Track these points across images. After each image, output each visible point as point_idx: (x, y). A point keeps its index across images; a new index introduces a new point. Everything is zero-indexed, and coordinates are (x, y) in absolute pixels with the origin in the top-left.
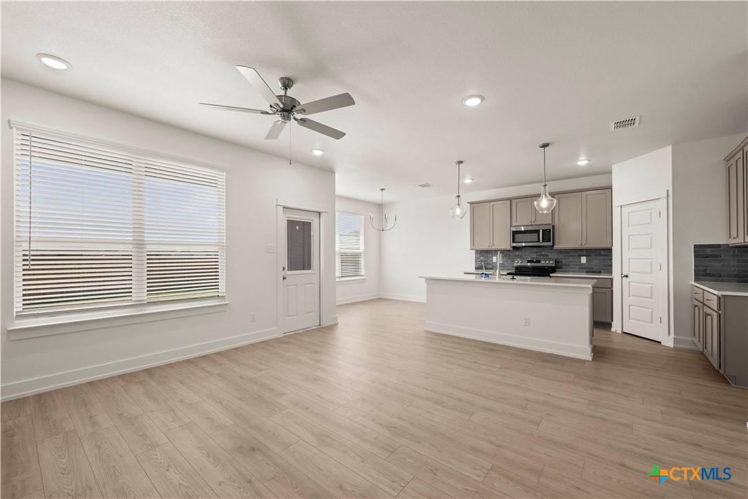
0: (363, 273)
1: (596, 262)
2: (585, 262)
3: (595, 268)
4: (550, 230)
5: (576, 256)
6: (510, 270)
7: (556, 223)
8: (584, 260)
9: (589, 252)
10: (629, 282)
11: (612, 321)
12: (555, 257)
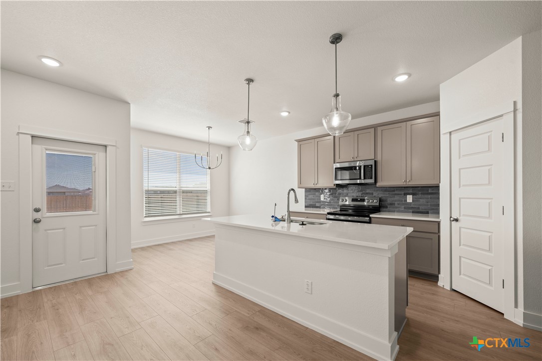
0: (209, 210)
1: (423, 201)
2: (411, 201)
3: (422, 208)
4: (372, 165)
5: (401, 194)
6: (334, 208)
7: (379, 159)
8: (410, 199)
9: (415, 190)
10: (460, 228)
11: (439, 272)
12: (380, 196)
